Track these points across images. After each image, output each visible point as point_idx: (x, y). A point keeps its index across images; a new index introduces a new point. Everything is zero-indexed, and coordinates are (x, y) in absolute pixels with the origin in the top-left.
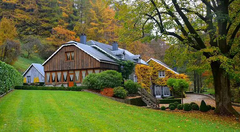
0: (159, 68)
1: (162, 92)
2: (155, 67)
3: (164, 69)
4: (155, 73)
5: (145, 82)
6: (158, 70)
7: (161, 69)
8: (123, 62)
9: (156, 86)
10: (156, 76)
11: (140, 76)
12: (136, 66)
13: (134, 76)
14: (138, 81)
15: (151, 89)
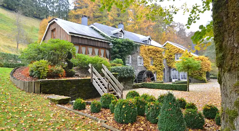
0: (176, 51)
1: (179, 75)
2: (171, 49)
3: (181, 52)
4: (171, 56)
5: (155, 64)
6: (174, 53)
7: (177, 52)
8: (115, 39)
9: (172, 69)
10: (172, 59)
11: (148, 57)
12: (142, 46)
13: (138, 57)
14: (144, 63)
15: (166, 72)
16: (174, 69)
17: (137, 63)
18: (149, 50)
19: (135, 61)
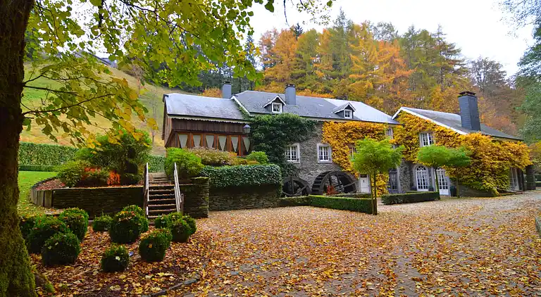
2: (410, 124)
3: (430, 128)
6: (417, 131)
7: (421, 128)
9: (416, 166)
10: (412, 144)
11: (342, 145)
12: (327, 124)
13: (318, 145)
14: (333, 158)
15: (398, 173)
16: (420, 167)
17: (316, 157)
18: (344, 129)
19: (309, 155)
